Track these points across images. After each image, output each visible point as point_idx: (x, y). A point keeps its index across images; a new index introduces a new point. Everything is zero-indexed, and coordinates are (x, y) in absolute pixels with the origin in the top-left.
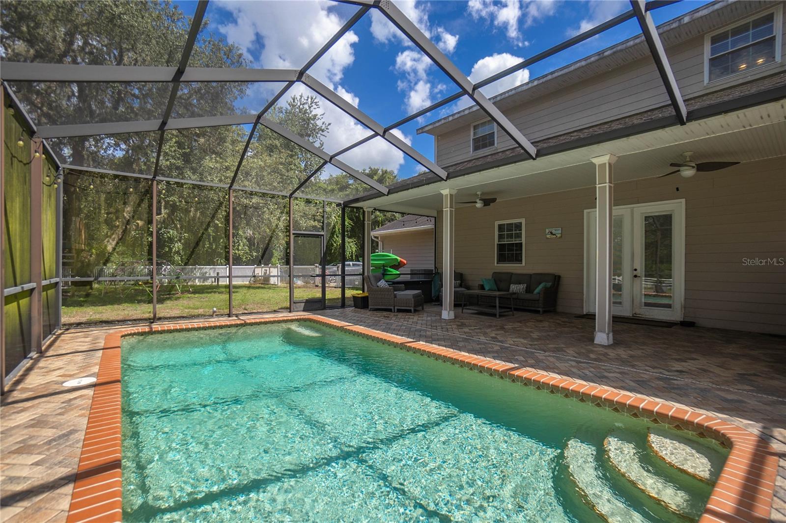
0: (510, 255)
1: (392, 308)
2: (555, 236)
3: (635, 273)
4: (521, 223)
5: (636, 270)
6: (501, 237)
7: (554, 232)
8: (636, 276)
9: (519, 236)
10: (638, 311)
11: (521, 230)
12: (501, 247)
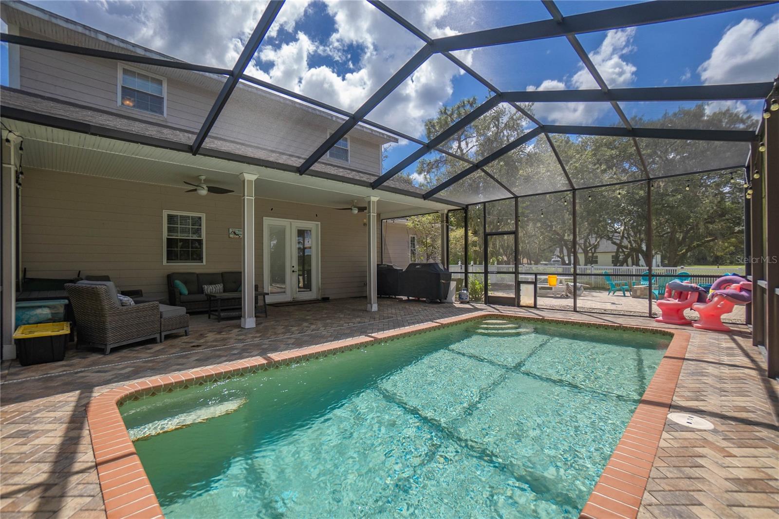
0: (182, 252)
1: (158, 336)
2: (238, 236)
3: (293, 269)
4: (200, 218)
5: (293, 267)
6: (170, 230)
7: (237, 232)
8: (293, 271)
9: (198, 231)
10: (295, 296)
11: (200, 225)
12: (170, 242)
